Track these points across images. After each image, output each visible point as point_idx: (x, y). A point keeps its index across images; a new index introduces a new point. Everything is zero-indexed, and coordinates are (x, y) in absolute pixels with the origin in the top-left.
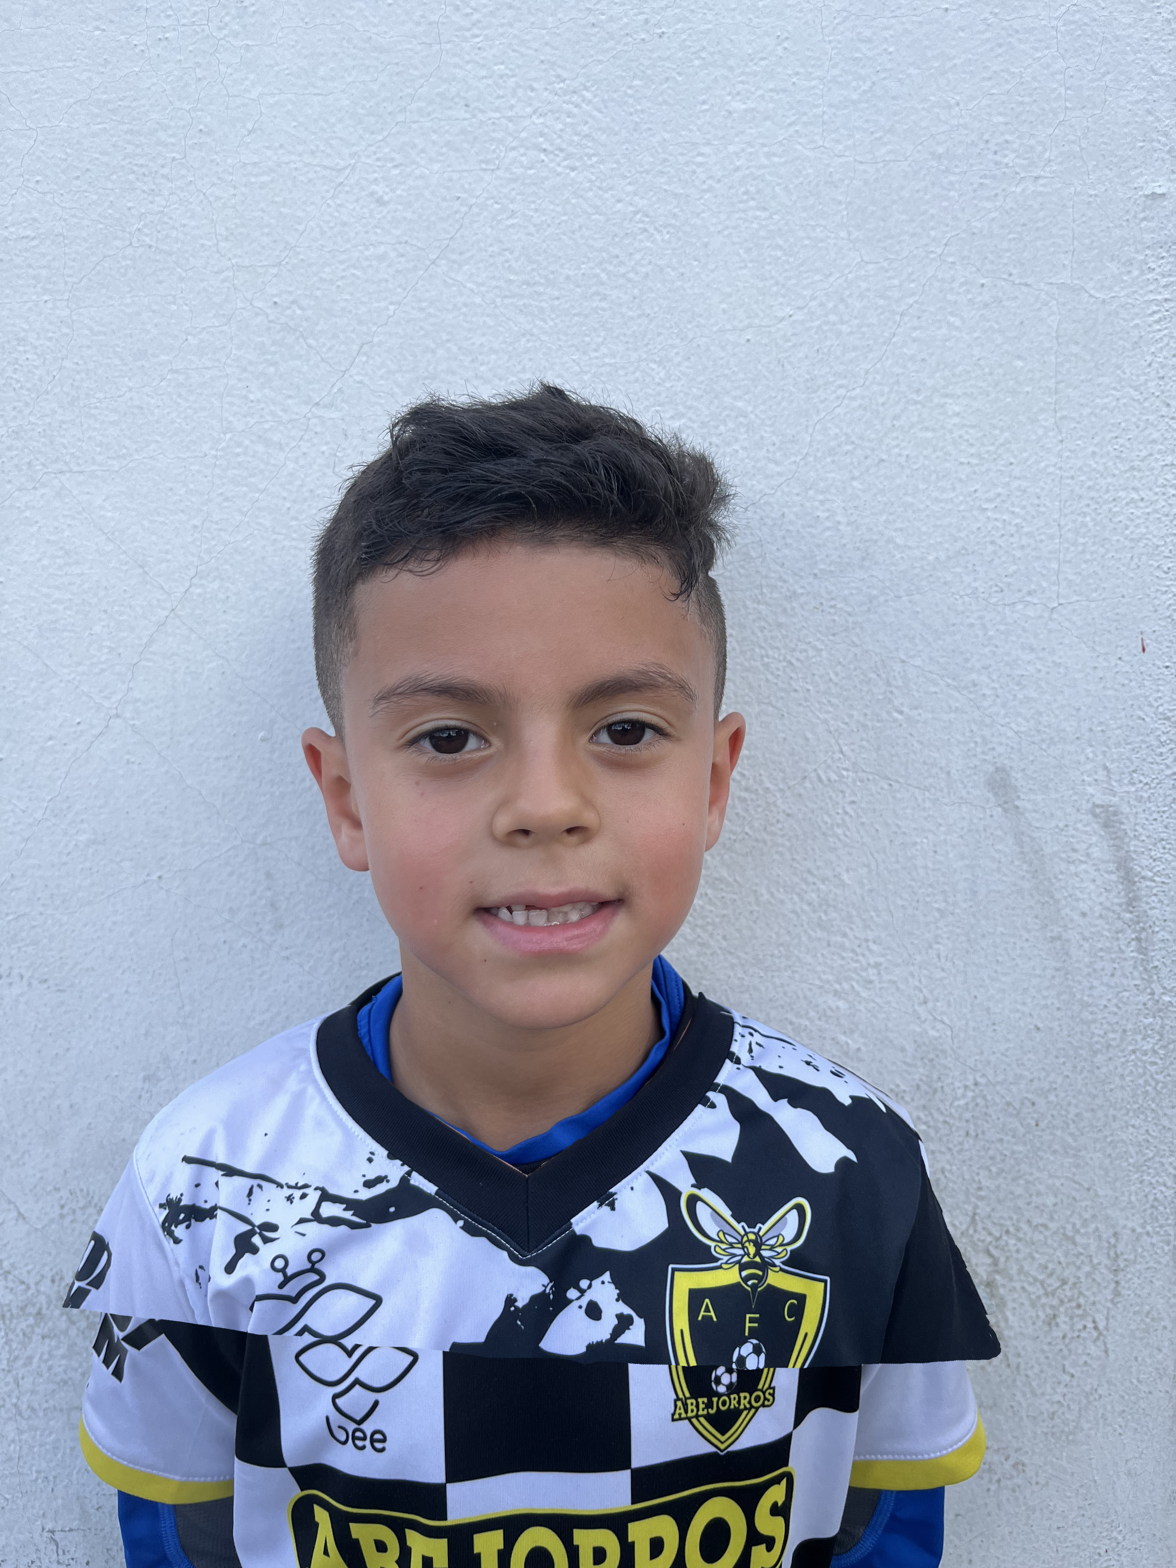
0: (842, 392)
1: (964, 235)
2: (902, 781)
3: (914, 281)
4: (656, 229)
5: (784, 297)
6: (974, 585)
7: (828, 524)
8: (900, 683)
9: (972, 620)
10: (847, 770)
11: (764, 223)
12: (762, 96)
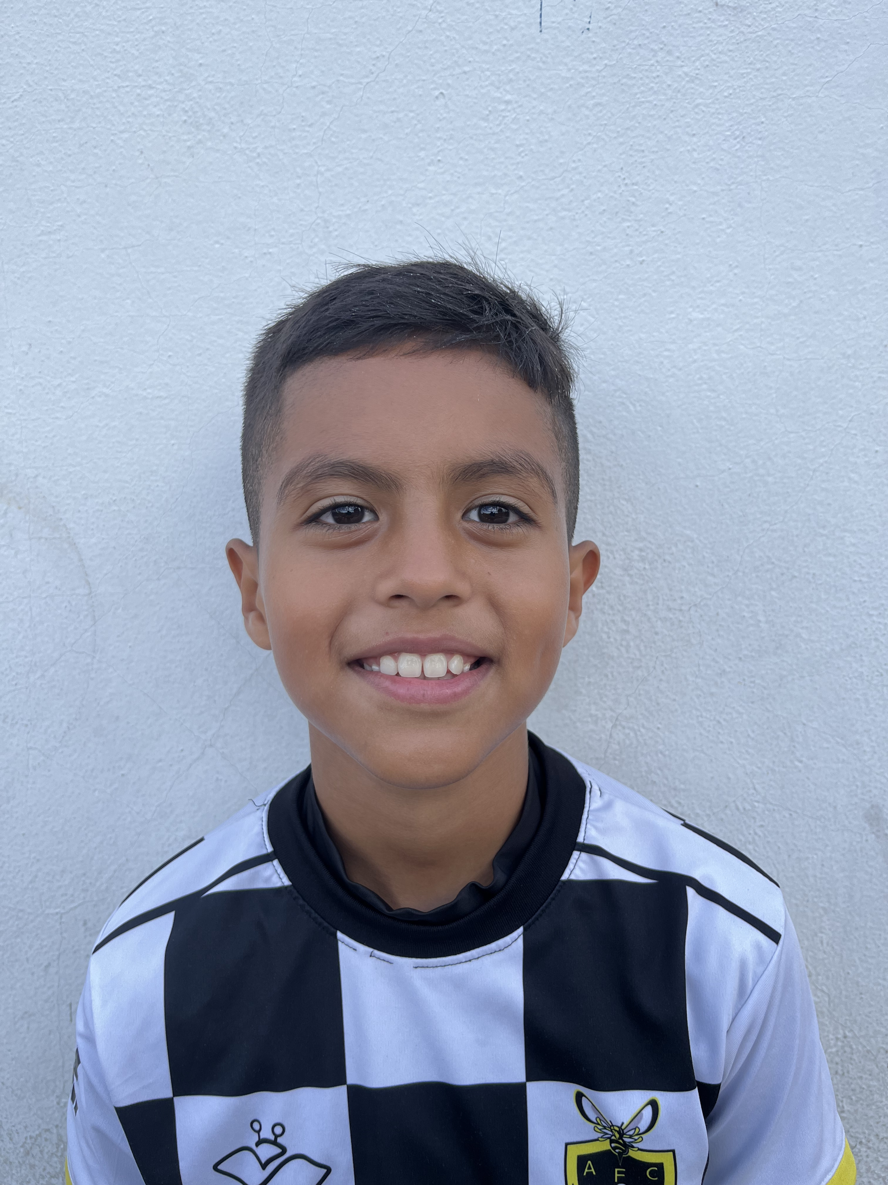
0: (766, 526)
1: (864, 414)
2: (799, 811)
3: (825, 446)
4: (631, 403)
5: (725, 454)
6: (860, 670)
7: (752, 622)
8: (801, 739)
9: (858, 696)
10: (758, 802)
11: (712, 401)
12: (716, 310)
